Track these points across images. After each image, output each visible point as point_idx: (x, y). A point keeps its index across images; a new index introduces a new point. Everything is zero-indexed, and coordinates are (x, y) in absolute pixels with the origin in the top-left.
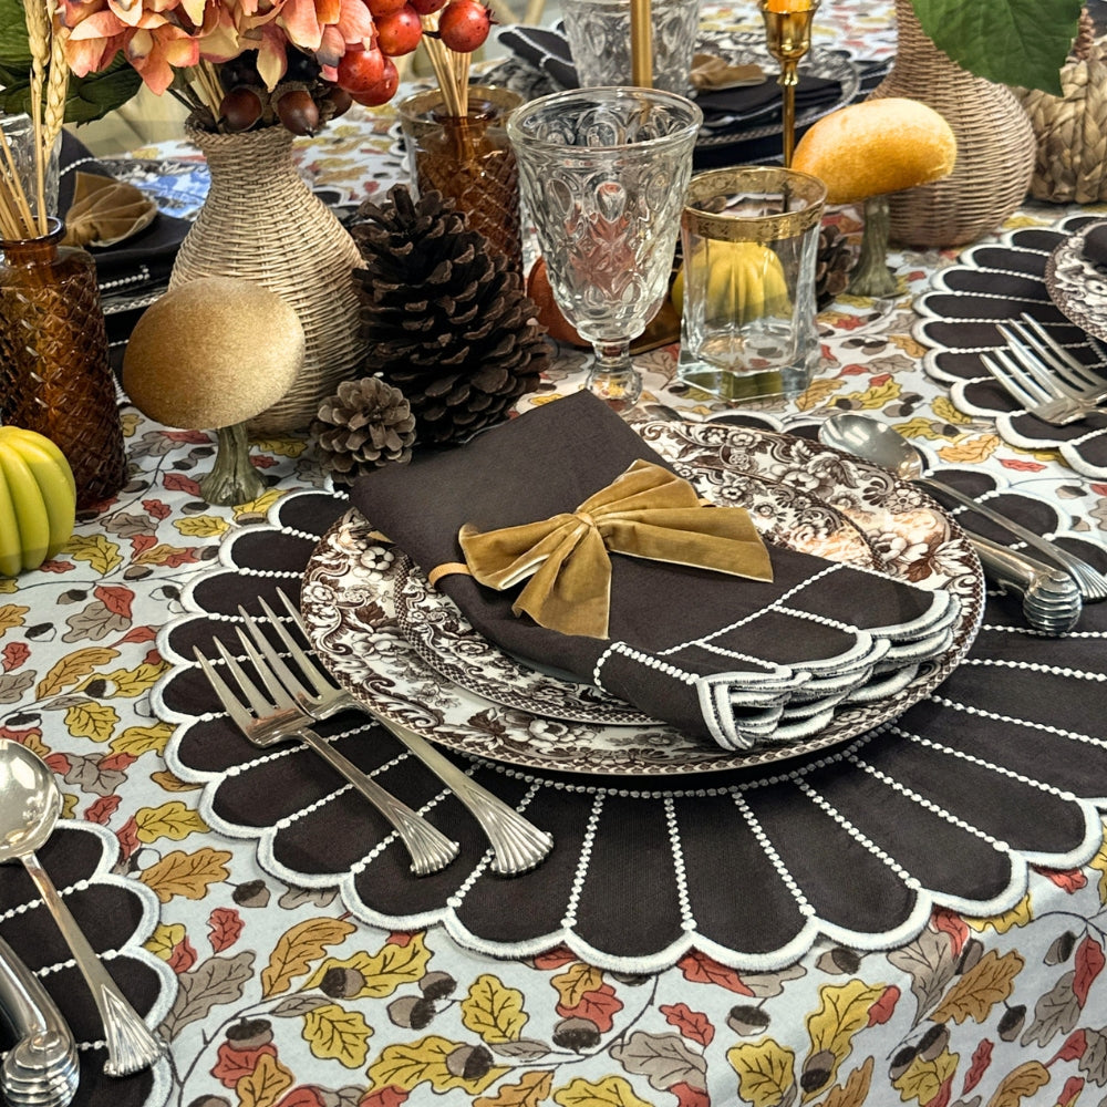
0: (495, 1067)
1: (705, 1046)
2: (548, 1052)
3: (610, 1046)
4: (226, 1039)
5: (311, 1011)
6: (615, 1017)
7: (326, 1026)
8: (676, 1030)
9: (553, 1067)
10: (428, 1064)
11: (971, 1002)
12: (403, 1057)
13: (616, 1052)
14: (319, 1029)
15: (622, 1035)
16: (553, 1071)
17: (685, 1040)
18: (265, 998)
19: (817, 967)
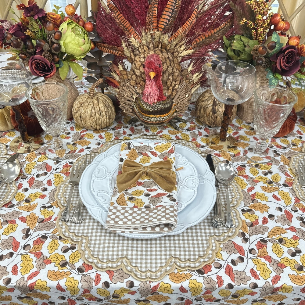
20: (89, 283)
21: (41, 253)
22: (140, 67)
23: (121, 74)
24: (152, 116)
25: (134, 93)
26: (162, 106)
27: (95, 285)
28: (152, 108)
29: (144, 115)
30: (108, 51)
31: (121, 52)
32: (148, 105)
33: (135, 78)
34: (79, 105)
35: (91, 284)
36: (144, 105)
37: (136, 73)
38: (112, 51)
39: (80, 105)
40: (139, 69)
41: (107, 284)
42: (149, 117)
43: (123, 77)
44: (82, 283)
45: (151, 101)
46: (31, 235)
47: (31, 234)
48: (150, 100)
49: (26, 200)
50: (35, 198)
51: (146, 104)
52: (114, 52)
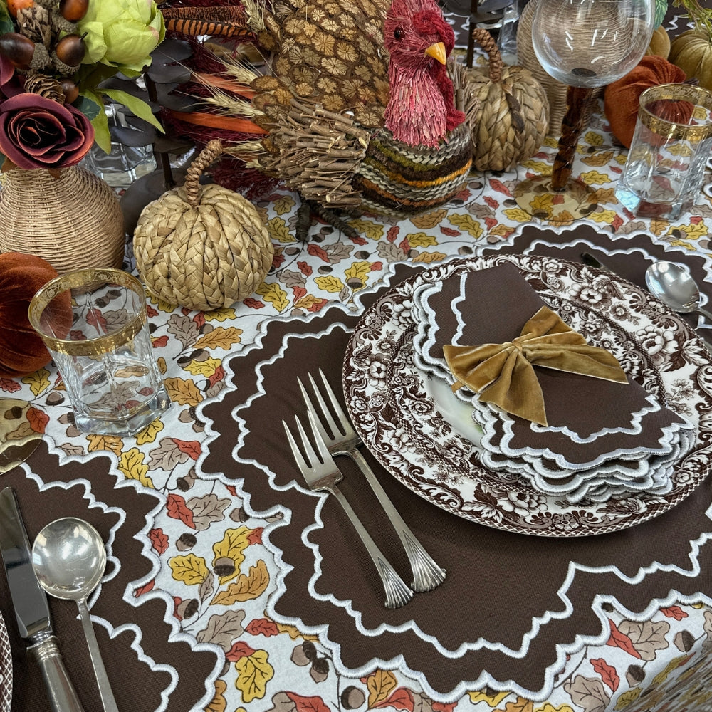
20: (597, 694)
21: (405, 689)
22: (335, 48)
23: (260, 92)
24: (441, 180)
25: (354, 131)
26: (459, 142)
27: (614, 692)
28: (439, 156)
29: (415, 187)
30: (199, 27)
31: (238, 20)
32: (424, 150)
33: (334, 84)
34: (159, 240)
35: (603, 694)
36: (411, 157)
37: (330, 69)
38: (212, 25)
39: (161, 238)
40: (337, 57)
41: (636, 672)
42: (433, 187)
43: (274, 97)
44: (581, 704)
45: (432, 138)
46: (331, 659)
47: (327, 657)
48: (431, 134)
49: (216, 568)
50: (238, 550)
51: (417, 152)
52: (220, 25)
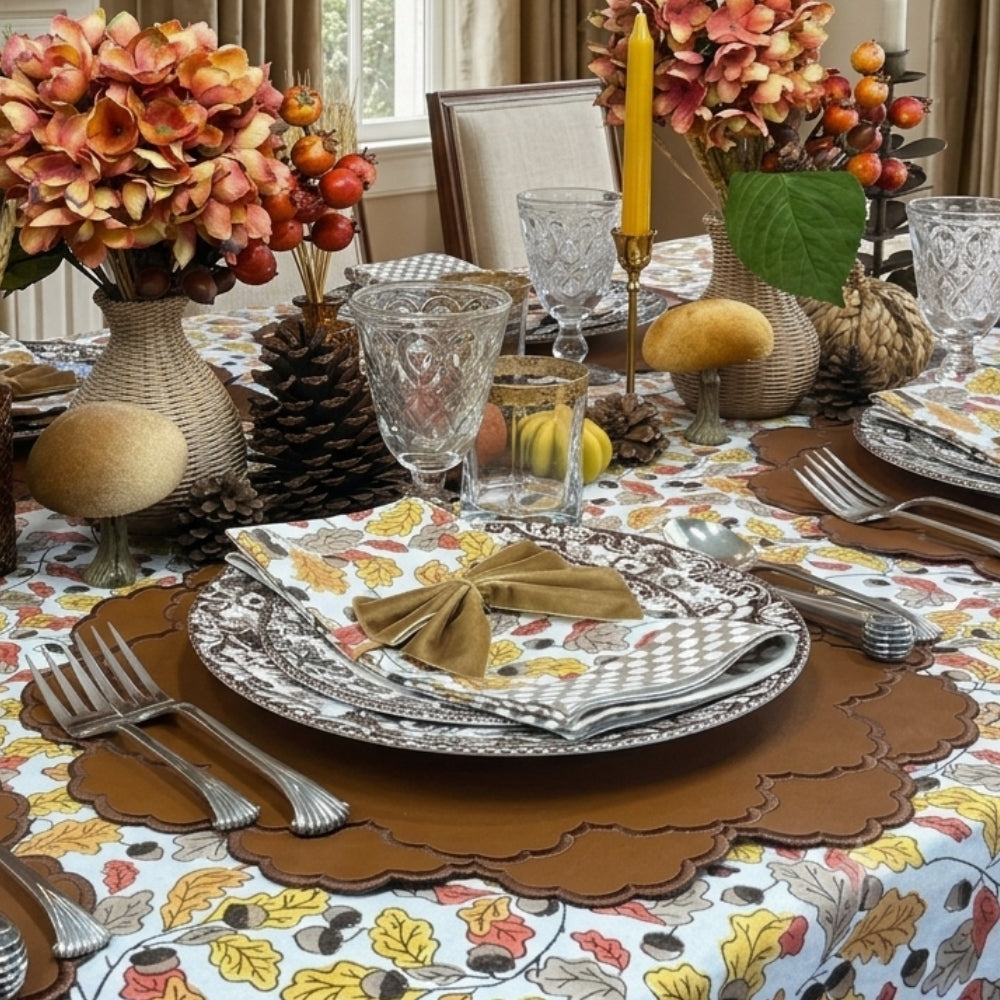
0: (411, 990)
1: (622, 969)
2: (462, 976)
3: (526, 971)
4: (130, 964)
5: (216, 941)
6: (528, 943)
7: (233, 953)
8: (590, 956)
9: (470, 990)
10: (343, 987)
11: (877, 941)
12: (316, 981)
13: (532, 975)
14: (226, 955)
15: (537, 960)
16: (471, 994)
17: (601, 964)
18: (167, 929)
19: (722, 899)
